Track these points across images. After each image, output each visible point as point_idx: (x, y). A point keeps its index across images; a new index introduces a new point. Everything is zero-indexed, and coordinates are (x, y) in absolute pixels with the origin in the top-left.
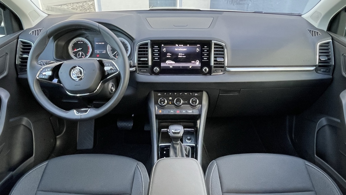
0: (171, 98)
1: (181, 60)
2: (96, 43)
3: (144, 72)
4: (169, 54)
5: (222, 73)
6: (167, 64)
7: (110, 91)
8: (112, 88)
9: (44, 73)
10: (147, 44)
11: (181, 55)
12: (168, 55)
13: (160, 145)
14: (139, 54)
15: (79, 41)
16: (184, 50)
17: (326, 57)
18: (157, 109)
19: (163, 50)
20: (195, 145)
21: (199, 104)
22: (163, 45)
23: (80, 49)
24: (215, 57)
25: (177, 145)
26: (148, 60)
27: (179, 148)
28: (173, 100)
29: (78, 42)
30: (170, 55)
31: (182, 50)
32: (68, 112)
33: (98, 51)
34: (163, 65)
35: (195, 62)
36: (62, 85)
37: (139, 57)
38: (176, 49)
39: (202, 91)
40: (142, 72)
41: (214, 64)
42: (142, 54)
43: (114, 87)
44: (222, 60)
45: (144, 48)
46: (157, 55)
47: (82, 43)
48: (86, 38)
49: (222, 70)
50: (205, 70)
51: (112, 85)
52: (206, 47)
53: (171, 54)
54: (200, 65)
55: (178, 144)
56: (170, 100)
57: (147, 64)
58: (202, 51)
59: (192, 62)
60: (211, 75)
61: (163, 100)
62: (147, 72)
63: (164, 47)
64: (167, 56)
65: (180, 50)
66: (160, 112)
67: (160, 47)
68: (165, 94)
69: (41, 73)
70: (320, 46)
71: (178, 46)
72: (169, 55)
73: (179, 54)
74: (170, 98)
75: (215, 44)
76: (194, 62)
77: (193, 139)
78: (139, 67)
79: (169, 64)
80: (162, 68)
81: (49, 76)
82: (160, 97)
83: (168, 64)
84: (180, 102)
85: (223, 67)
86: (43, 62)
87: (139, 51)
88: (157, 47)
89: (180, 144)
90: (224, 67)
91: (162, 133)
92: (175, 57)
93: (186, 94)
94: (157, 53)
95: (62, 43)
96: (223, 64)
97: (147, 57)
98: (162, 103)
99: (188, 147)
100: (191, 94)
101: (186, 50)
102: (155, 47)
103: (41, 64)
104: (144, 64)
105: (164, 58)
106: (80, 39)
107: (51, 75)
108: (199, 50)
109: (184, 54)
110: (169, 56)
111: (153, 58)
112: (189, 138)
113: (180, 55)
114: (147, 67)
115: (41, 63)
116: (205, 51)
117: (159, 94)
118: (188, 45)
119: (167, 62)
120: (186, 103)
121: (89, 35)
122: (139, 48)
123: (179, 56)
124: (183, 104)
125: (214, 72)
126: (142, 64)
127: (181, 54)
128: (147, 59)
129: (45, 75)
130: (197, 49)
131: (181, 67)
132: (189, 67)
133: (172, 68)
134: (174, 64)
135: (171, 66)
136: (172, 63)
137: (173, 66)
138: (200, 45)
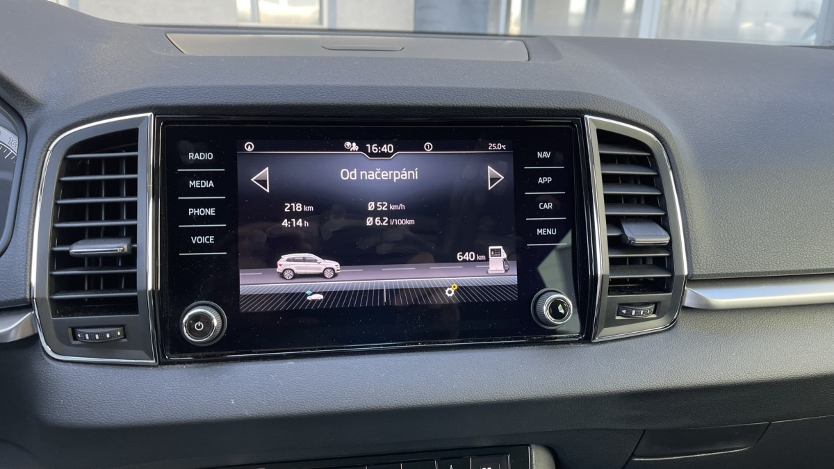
1: (384, 249)
3: (102, 347)
4: (298, 207)
5: (658, 324)
6: (282, 275)
10: (128, 138)
11: (381, 214)
12: (294, 215)
14: (63, 213)
16: (405, 175)
19: (252, 180)
22: (249, 147)
24: (612, 221)
26: (132, 251)
30: (302, 215)
31: (385, 175)
34: (252, 283)
35: (483, 257)
37: (63, 237)
38: (348, 175)
40: (86, 344)
41: (613, 262)
42: (92, 212)
44: (659, 236)
45: (113, 166)
46: (211, 212)
49: (656, 304)
50: (556, 306)
52: (546, 155)
53: (311, 208)
54: (512, 278)
57: (131, 281)
58: (522, 179)
59: (459, 256)
60: (588, 339)
62: (124, 347)
63: (256, 162)
64: (285, 223)
65: (372, 176)
67: (228, 157)
71: (362, 148)
72: (297, 215)
73: (371, 206)
75: (605, 137)
79: (296, 276)
80: (244, 308)
83: (288, 275)
85: (664, 285)
87: (65, 189)
88: (208, 156)
92: (337, 223)
94: (207, 204)
96: (667, 264)
97: (131, 233)
101: (416, 176)
102: (191, 156)
104: (107, 283)
105: (260, 236)
108: (503, 178)
109: (402, 206)
110: (298, 223)
113: (375, 214)
114: (130, 305)
116: (541, 181)
118: (428, 146)
119: (284, 262)
122: (70, 166)
123: (369, 222)
125: (611, 323)
126: (94, 283)
127: (383, 207)
128: (123, 248)
130: (489, 167)
131: (383, 290)
132: (443, 289)
133: (319, 301)
134: (335, 275)
135: (314, 293)
136: (324, 268)
137: (330, 292)
138: (504, 146)
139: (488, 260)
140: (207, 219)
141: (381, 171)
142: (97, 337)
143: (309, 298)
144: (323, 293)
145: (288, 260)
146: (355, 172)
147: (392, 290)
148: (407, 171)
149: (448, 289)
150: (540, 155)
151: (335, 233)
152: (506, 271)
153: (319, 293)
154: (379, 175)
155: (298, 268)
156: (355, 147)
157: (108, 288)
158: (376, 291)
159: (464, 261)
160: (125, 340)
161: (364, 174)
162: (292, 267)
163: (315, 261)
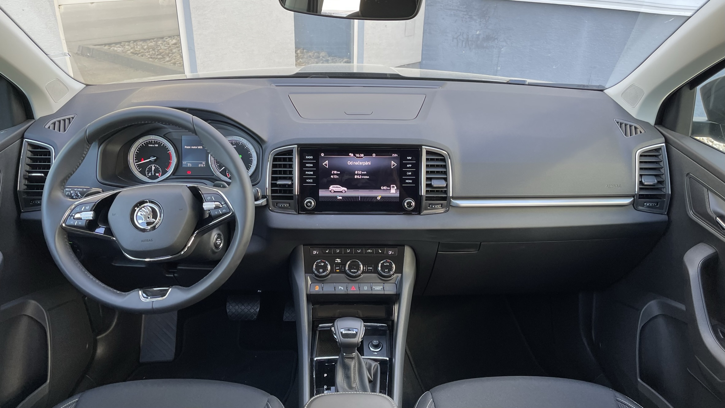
0: (339, 260)
1: (359, 185)
2: (186, 147)
3: (284, 208)
4: (336, 172)
5: (442, 210)
6: (331, 191)
7: (214, 248)
8: (217, 242)
9: (77, 216)
10: (290, 152)
11: (359, 175)
12: (334, 174)
13: (315, 359)
14: (274, 172)
15: (151, 143)
16: (367, 163)
17: (654, 177)
18: (310, 282)
19: (323, 164)
20: (388, 359)
21: (395, 272)
22: (322, 155)
23: (152, 159)
24: (428, 179)
25: (351, 360)
26: (292, 184)
27: (355, 366)
28: (343, 264)
29: (149, 145)
30: (337, 174)
31: (361, 163)
32: (125, 296)
33: (189, 163)
34: (322, 193)
35: (389, 188)
36: (114, 238)
37: (273, 179)
38: (350, 163)
39: (404, 246)
40: (280, 208)
41: (427, 191)
42: (280, 172)
43: (221, 240)
44: (442, 184)
45: (285, 160)
46: (312, 173)
47: (157, 145)
48: (165, 137)
49: (442, 204)
50: (409, 204)
51: (219, 235)
52: (410, 158)
53: (339, 172)
54: (398, 195)
55: (352, 358)
56: (338, 264)
57: (291, 191)
58: (402, 166)
59: (382, 188)
60: (419, 214)
61: (322, 264)
62: (289, 209)
63: (324, 159)
64: (332, 177)
65: (357, 163)
66: (316, 289)
67: (317, 157)
68: (327, 252)
69: (72, 216)
70: (641, 156)
71: (355, 155)
73: (356, 172)
74: (337, 259)
75: (428, 153)
76: (385, 188)
77: (385, 346)
78: (273, 198)
79: (335, 192)
80: (320, 200)
81: (87, 220)
82: (316, 257)
83: (332, 191)
84: (358, 268)
85: (444, 199)
86: (75, 191)
87: (274, 166)
88: (311, 157)
89: (356, 358)
90: (446, 197)
91: (319, 331)
92: (346, 177)
93: (369, 251)
94: (311, 171)
95: (116, 148)
96: (446, 192)
97: (291, 179)
98: (321, 270)
99: (374, 364)
100: (380, 252)
101: (370, 164)
102: (307, 157)
103: (71, 194)
104: (285, 192)
105: (325, 180)
106: (153, 138)
107: (91, 218)
108: (396, 165)
109: (365, 173)
110: (336, 177)
111: (302, 180)
112: (375, 342)
113: (357, 175)
114: (291, 198)
115: (72, 192)
116: (408, 166)
117: (315, 252)
118: (374, 155)
119: (331, 188)
120: (370, 269)
121: (171, 130)
122: (275, 160)
123: (356, 177)
124: (363, 272)
125: (426, 209)
126: (280, 191)
127: (360, 173)
128: (290, 183)
129: (80, 219)
130: (392, 162)
131: (359, 197)
132: (377, 197)
133: (341, 199)
134: (345, 192)
135: (339, 197)
136: (342, 190)
137: (344, 197)
138: (397, 155)
139: (390, 189)
140: (311, 175)
141: (360, 162)
142: (283, 206)
143: (338, 198)
144: (342, 197)
145: (333, 187)
146: (352, 162)
147: (362, 197)
148: (367, 162)
149: (378, 197)
150: (408, 158)
151: (346, 180)
152: (396, 192)
153: (341, 197)
154: (359, 163)
155: (335, 189)
156: (352, 155)
157: (284, 193)
158: (357, 197)
159: (383, 189)
160: (289, 207)
161: (355, 163)
162: (334, 189)
163: (340, 188)
